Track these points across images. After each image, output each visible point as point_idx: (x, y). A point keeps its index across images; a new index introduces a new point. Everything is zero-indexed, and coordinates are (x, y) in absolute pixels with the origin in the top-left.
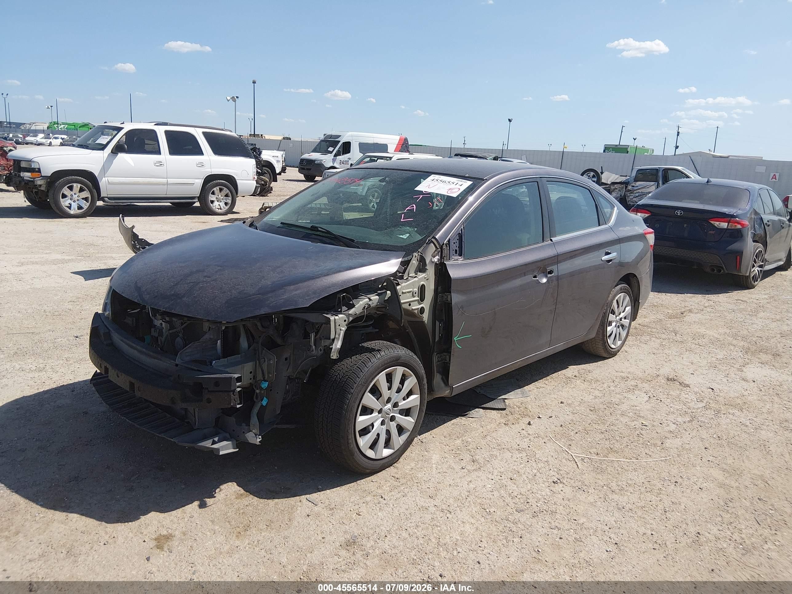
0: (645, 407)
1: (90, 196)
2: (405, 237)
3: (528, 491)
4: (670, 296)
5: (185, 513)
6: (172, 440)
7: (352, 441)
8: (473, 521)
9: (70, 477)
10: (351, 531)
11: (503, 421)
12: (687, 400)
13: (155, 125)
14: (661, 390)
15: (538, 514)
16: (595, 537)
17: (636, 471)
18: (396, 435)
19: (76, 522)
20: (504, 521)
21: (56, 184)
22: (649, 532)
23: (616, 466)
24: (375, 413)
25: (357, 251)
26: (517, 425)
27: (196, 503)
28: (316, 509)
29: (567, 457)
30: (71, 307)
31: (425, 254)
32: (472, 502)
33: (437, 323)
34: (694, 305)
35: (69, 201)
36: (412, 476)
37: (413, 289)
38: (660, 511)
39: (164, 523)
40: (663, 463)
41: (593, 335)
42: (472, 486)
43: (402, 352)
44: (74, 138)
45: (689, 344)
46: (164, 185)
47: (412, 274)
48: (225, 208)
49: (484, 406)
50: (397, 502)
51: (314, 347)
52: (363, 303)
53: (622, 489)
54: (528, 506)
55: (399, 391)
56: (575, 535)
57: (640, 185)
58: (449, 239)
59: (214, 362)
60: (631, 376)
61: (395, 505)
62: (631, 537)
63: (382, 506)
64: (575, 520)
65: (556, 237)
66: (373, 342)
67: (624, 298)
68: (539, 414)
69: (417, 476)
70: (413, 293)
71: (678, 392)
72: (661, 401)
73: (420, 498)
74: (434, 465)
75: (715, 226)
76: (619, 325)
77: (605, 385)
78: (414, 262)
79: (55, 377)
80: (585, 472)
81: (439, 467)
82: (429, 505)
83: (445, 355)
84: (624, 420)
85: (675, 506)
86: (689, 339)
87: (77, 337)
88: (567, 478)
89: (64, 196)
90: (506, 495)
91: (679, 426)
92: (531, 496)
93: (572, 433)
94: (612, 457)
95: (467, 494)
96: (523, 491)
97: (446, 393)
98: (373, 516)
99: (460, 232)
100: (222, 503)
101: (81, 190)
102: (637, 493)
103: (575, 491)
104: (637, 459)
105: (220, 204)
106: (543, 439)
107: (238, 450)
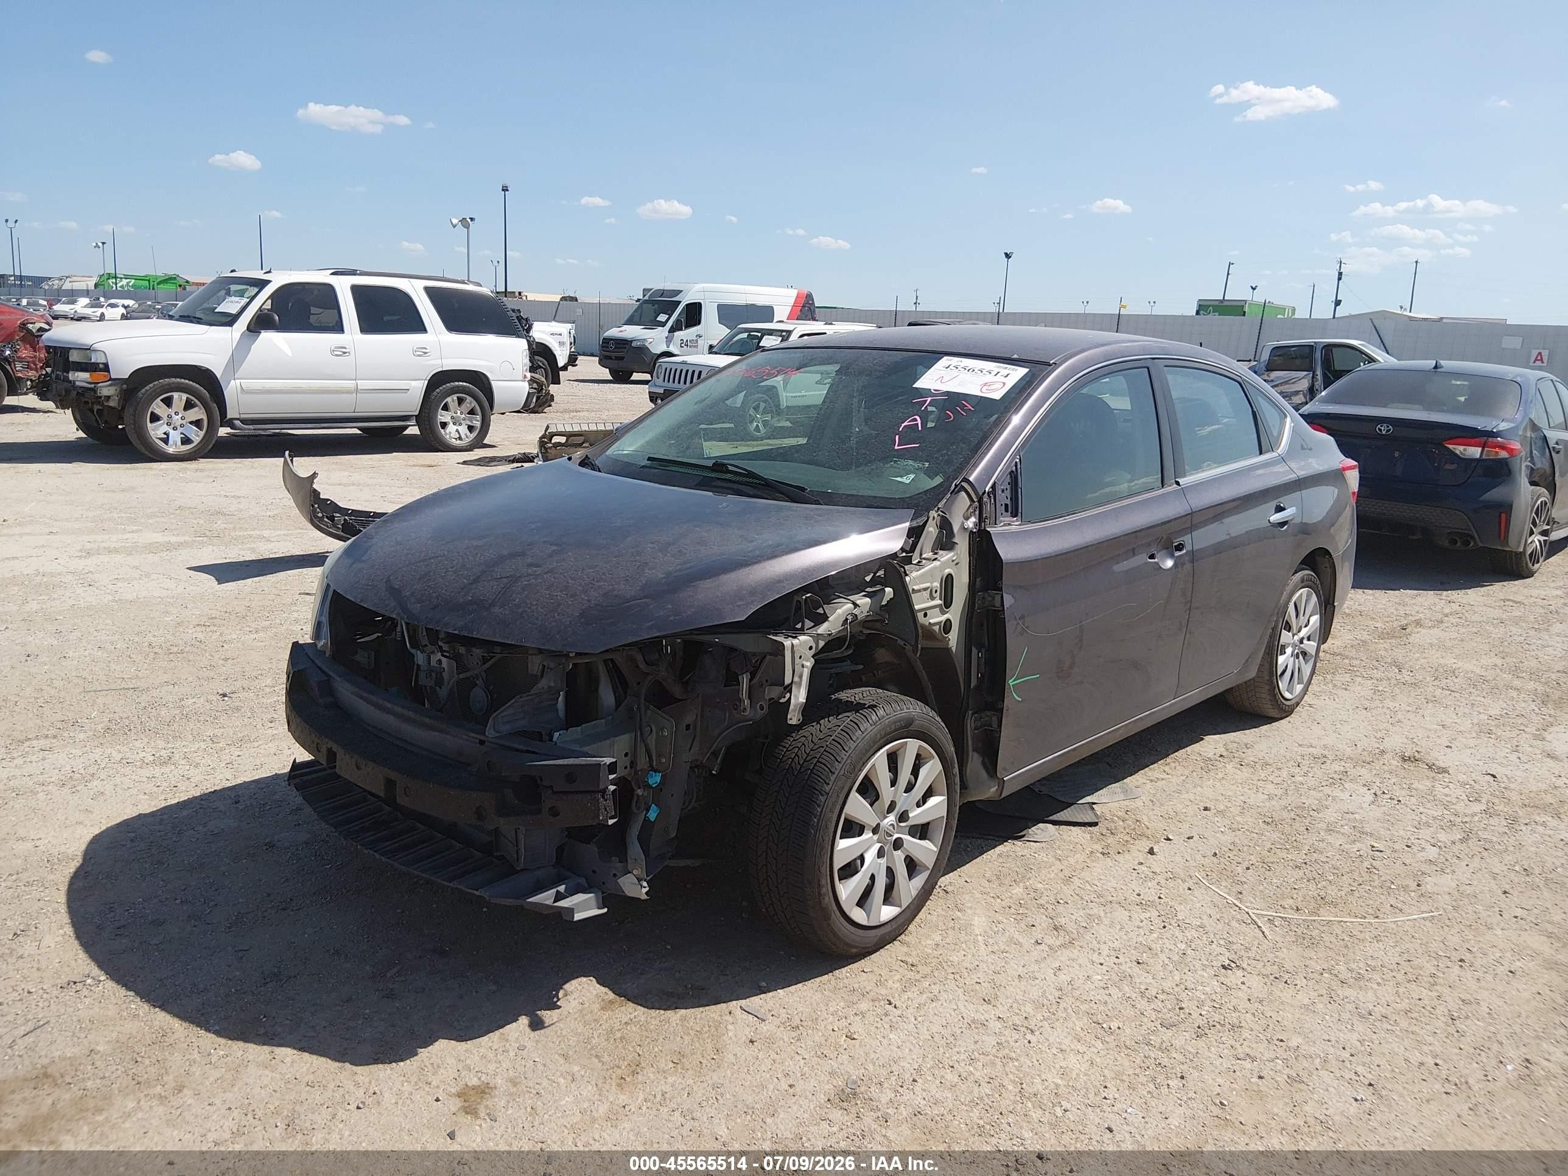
0: (1371, 813)
1: (205, 417)
2: (906, 480)
3: (1177, 985)
4: (1373, 595)
5: (507, 1040)
6: (477, 893)
7: (826, 889)
8: (1082, 1049)
9: (263, 973)
10: (843, 1072)
11: (1098, 847)
12: (1448, 799)
13: (333, 274)
14: (1394, 780)
15: (1207, 1031)
16: (1327, 1072)
17: (1381, 941)
18: (905, 878)
19: (292, 1065)
20: (1142, 1046)
21: (140, 394)
22: (1430, 1061)
23: (1339, 933)
24: (867, 834)
25: (816, 509)
26: (1127, 856)
27: (524, 1021)
28: (764, 1028)
29: (1238, 916)
30: (200, 636)
31: (950, 513)
32: (1070, 1010)
33: (974, 650)
34: (1422, 613)
35: (165, 428)
36: (941, 959)
37: (932, 583)
38: (1442, 1018)
39: (468, 1062)
40: (1428, 923)
41: (1252, 674)
42: (1063, 978)
43: (913, 709)
44: (150, 306)
45: (1430, 689)
46: (349, 392)
47: (928, 554)
48: (468, 437)
49: (1054, 817)
50: (922, 1013)
51: (747, 702)
52: (844, 613)
53: (1359, 978)
54: (1182, 1016)
55: (909, 788)
56: (1287, 1071)
57: (1278, 378)
58: (995, 483)
59: (556, 735)
60: (1331, 753)
61: (920, 1019)
62: (1397, 1070)
63: (894, 1020)
64: (1282, 1041)
65: (1185, 476)
66: (857, 690)
67: (1306, 598)
68: (1165, 833)
69: (951, 958)
70: (931, 591)
71: (1428, 783)
72: (1399, 801)
73: (966, 1004)
74: (979, 938)
75: (1456, 455)
76: (1298, 653)
77: (1284, 773)
78: (931, 529)
79: (197, 775)
80: (1280, 944)
81: (990, 940)
82: (987, 1017)
83: (988, 716)
84: (1336, 840)
85: (1466, 1008)
86: (1428, 679)
87: (224, 695)
88: (1249, 958)
89: (155, 418)
90: (1135, 995)
91: (1444, 849)
92: (1184, 995)
93: (1239, 870)
94: (1326, 915)
95: (1057, 994)
96: (1167, 985)
97: (991, 791)
98: (880, 1042)
99: (1014, 469)
100: (575, 1019)
101: (188, 406)
102: (1391, 984)
103: (1269, 983)
104: (1377, 917)
105: (460, 428)
106: (1184, 881)
107: (605, 910)
